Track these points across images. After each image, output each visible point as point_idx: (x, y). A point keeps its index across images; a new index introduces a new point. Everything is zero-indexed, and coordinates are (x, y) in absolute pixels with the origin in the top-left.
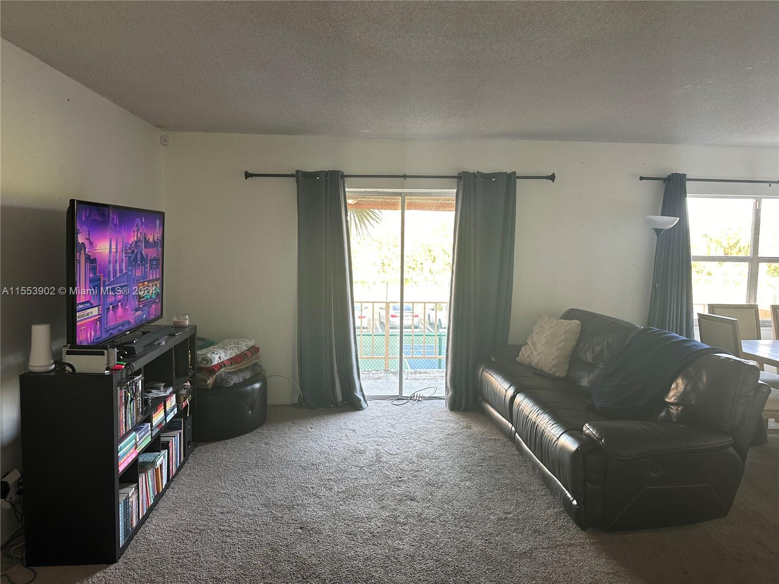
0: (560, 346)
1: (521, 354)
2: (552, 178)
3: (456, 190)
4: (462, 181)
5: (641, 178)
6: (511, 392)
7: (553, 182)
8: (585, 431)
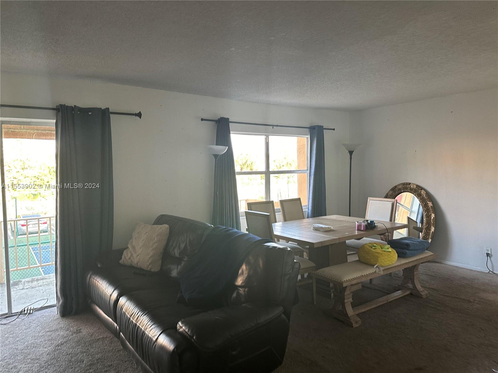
0: (154, 246)
1: (123, 257)
2: (139, 115)
3: (55, 121)
4: (60, 114)
5: (202, 120)
6: (115, 295)
7: (140, 118)
8: (179, 329)
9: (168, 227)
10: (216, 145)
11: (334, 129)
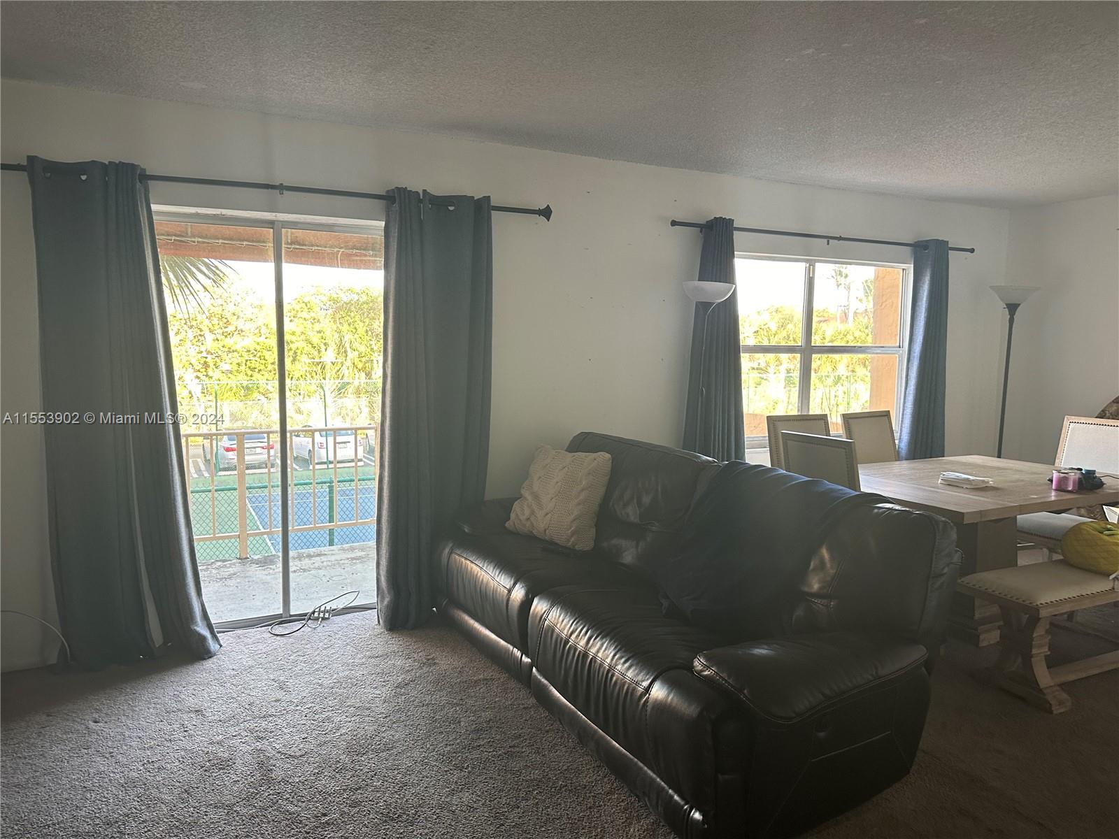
0: (581, 497)
1: (513, 516)
2: (546, 213)
3: (383, 224)
5: (674, 223)
7: (548, 220)
9: (610, 459)
10: (699, 280)
11: (972, 251)
